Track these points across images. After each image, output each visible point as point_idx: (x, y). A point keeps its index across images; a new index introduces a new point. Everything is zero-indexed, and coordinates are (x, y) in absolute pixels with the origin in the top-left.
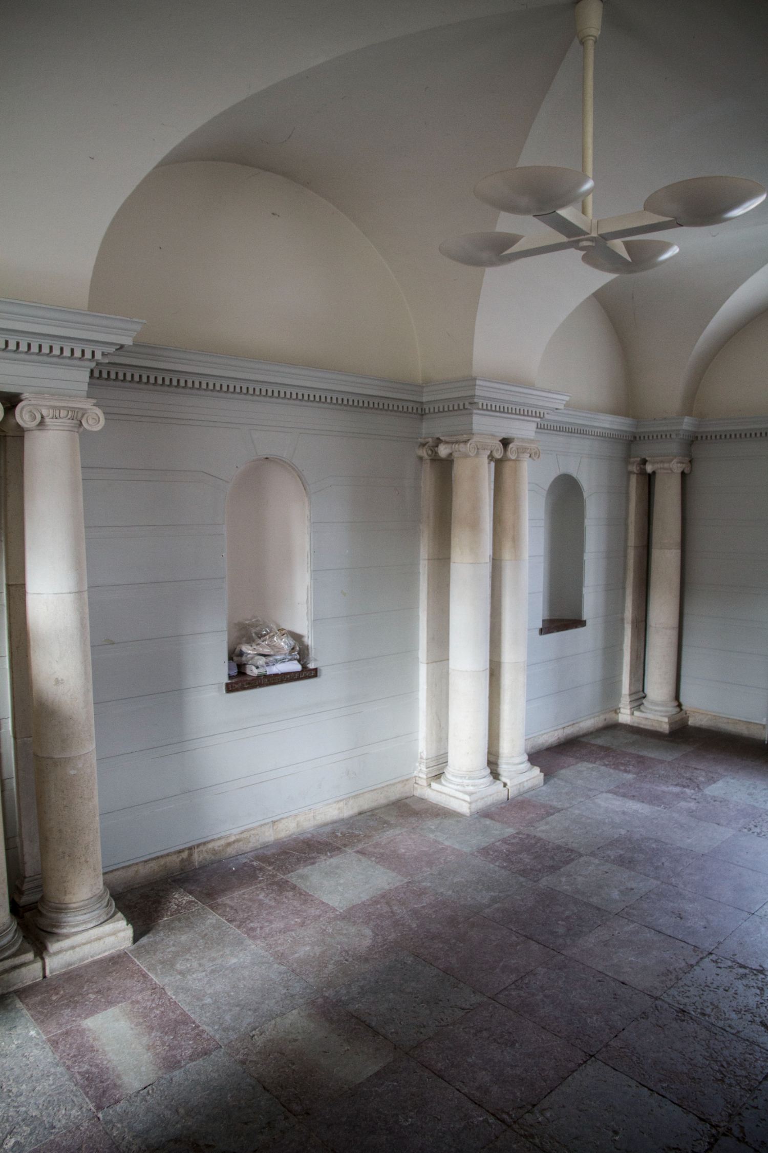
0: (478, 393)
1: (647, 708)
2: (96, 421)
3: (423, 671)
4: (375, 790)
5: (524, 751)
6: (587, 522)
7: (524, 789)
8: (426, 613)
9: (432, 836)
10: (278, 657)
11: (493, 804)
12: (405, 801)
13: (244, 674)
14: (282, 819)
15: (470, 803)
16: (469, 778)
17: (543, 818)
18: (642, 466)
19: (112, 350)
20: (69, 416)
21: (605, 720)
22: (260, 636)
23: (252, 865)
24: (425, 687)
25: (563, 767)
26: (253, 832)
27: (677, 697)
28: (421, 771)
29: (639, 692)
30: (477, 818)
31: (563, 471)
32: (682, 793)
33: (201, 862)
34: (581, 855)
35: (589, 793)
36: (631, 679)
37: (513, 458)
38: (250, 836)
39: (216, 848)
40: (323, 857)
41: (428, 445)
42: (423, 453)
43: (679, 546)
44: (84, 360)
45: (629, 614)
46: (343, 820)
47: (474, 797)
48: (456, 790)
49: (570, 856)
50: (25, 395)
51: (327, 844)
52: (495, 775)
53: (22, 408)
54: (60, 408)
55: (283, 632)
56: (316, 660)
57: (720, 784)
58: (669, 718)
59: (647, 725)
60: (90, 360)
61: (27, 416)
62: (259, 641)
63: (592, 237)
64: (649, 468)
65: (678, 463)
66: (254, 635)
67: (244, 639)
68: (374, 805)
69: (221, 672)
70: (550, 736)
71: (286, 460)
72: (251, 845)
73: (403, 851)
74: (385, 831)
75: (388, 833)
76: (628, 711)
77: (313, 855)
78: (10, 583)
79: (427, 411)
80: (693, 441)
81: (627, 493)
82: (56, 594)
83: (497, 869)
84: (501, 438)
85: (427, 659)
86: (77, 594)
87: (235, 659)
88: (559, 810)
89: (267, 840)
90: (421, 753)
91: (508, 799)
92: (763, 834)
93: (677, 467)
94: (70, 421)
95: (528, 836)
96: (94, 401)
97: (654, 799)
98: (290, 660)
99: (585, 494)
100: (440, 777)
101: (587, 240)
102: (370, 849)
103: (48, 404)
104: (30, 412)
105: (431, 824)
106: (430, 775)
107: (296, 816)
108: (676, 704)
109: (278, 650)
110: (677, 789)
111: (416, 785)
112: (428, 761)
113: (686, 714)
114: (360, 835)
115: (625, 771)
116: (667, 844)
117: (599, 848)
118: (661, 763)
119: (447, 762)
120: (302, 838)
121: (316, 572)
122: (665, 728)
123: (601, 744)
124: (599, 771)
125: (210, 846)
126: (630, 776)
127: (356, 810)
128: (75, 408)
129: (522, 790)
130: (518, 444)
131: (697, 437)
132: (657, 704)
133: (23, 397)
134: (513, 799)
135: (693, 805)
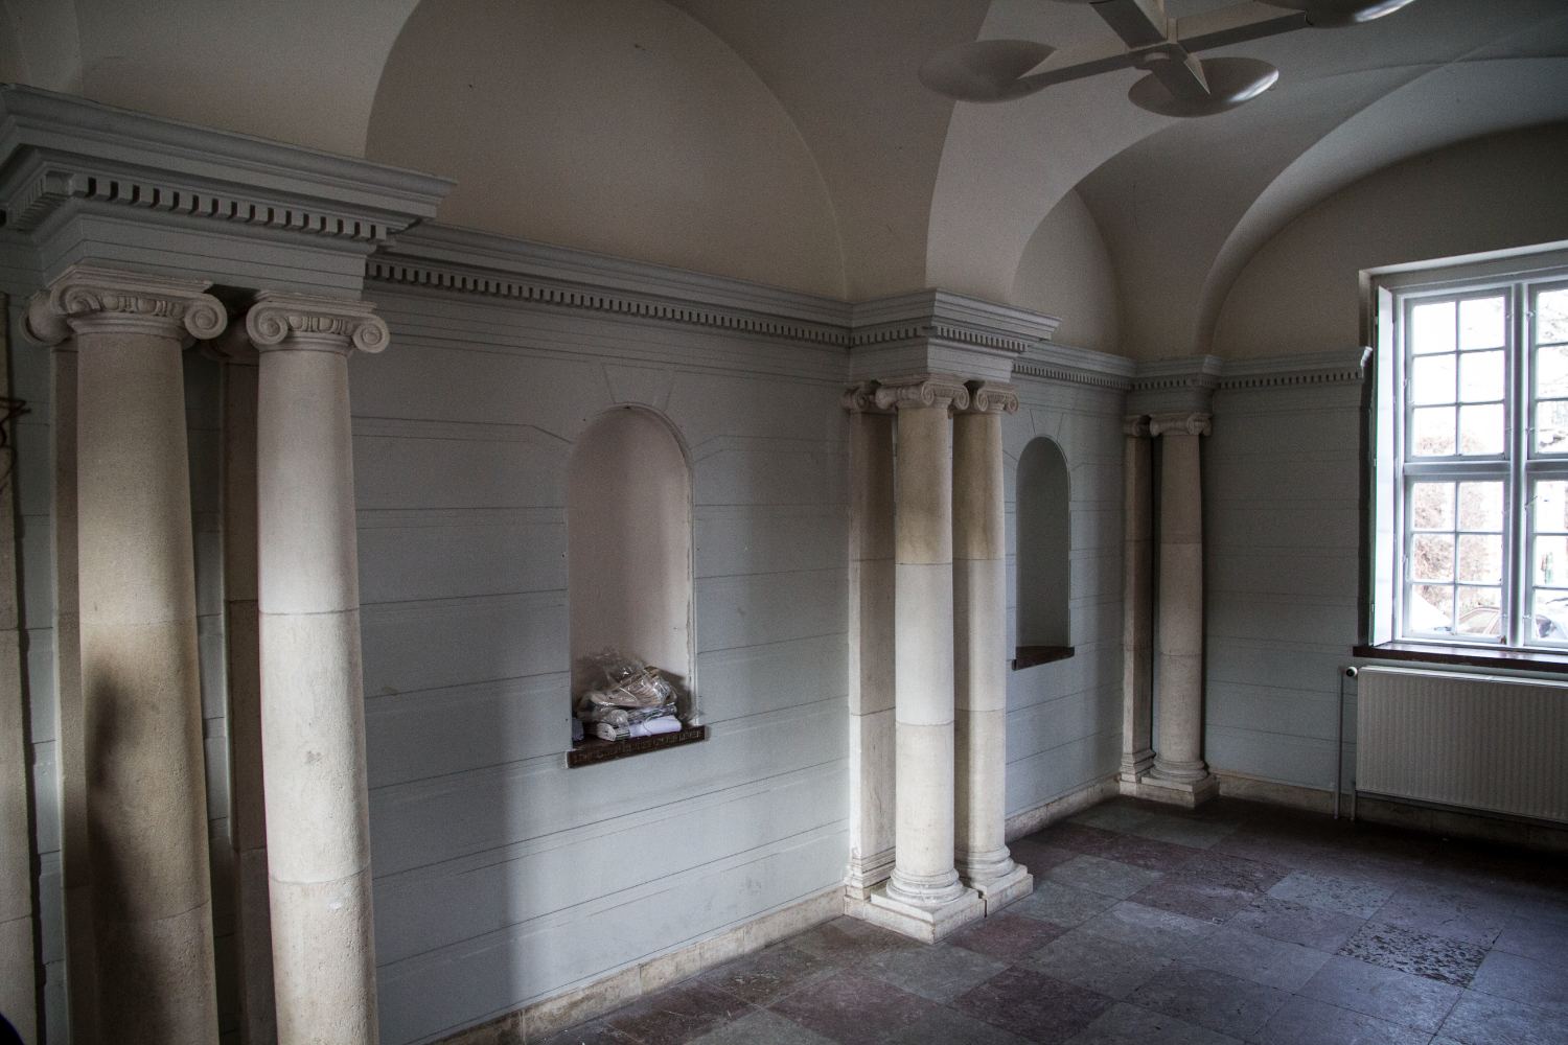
0: (937, 312)
1: (1160, 773)
2: (375, 338)
3: (855, 727)
4: (788, 909)
5: (1003, 843)
6: (1072, 506)
7: (1008, 899)
8: (858, 640)
9: (883, 979)
10: (647, 711)
11: (966, 925)
12: (833, 923)
13: (596, 738)
14: (654, 960)
15: (934, 925)
16: (930, 887)
17: (1043, 945)
18: (1143, 427)
19: (402, 225)
20: (332, 330)
21: (1102, 790)
22: (619, 678)
23: (612, 1038)
24: (859, 751)
25: (1054, 865)
26: (610, 983)
27: (1202, 756)
28: (854, 877)
29: (1145, 750)
30: (943, 947)
31: (1038, 433)
32: (1237, 898)
33: (532, 1035)
34: (1113, 1002)
35: (1102, 902)
36: (1135, 731)
37: (983, 410)
38: (606, 990)
39: (555, 1012)
40: (721, 1020)
41: (858, 391)
42: (853, 403)
43: (1199, 540)
44: (359, 241)
45: (1129, 637)
46: (742, 957)
47: (939, 915)
48: (911, 905)
49: (1096, 1003)
50: (262, 292)
51: (724, 997)
52: (966, 880)
53: (258, 315)
54: (319, 315)
55: (654, 672)
56: (701, 714)
57: (1287, 882)
58: (1193, 785)
59: (1164, 798)
60: (367, 240)
61: (265, 326)
62: (618, 687)
63: (1168, 45)
64: (1155, 429)
65: (1195, 420)
66: (609, 677)
67: (594, 684)
68: (787, 931)
69: (560, 735)
70: (1029, 820)
71: (657, 411)
72: (607, 1004)
73: (843, 1004)
74: (809, 974)
75: (815, 975)
76: (1133, 778)
77: (705, 1016)
78: (233, 598)
79: (857, 342)
80: (1213, 390)
81: (1123, 465)
82: (311, 614)
83: (991, 1028)
84: (966, 381)
85: (862, 708)
86: (343, 614)
87: (581, 714)
88: (1065, 931)
89: (632, 994)
90: (853, 850)
91: (986, 916)
92: (1372, 958)
93: (1194, 426)
94: (335, 336)
95: (1027, 973)
96: (374, 306)
97: (1199, 909)
98: (664, 714)
99: (1069, 466)
100: (884, 886)
101: (1157, 50)
102: (792, 1004)
103: (300, 307)
104: (271, 319)
105: (879, 959)
106: (868, 884)
107: (674, 956)
108: (1200, 765)
109: (646, 699)
110: (1228, 892)
111: (847, 899)
112: (864, 861)
113: (1215, 778)
114: (773, 980)
115: (1146, 867)
116: (1236, 979)
117: (1137, 990)
118: (1196, 853)
119: (894, 861)
120: (684, 989)
121: (701, 581)
122: (1190, 800)
123: (1102, 826)
124: (1109, 867)
125: (546, 1009)
126: (1155, 874)
127: (762, 942)
128: (342, 316)
129: (1004, 901)
130: (989, 390)
131: (1220, 385)
132: (1173, 766)
133: (258, 296)
134: (993, 914)
135: (1257, 915)
